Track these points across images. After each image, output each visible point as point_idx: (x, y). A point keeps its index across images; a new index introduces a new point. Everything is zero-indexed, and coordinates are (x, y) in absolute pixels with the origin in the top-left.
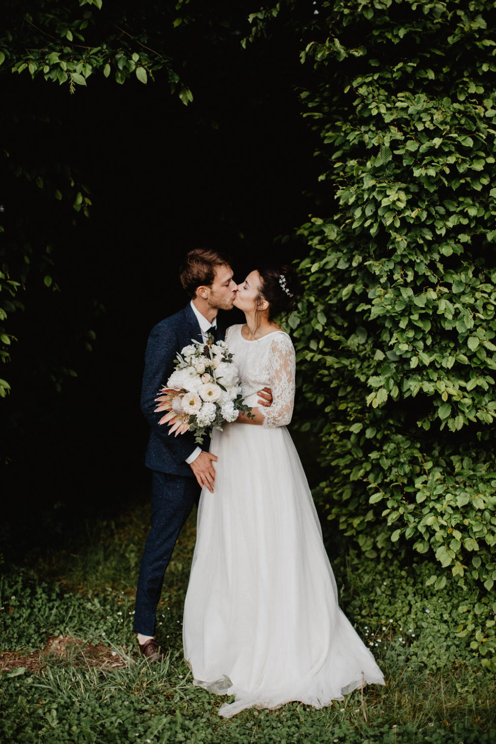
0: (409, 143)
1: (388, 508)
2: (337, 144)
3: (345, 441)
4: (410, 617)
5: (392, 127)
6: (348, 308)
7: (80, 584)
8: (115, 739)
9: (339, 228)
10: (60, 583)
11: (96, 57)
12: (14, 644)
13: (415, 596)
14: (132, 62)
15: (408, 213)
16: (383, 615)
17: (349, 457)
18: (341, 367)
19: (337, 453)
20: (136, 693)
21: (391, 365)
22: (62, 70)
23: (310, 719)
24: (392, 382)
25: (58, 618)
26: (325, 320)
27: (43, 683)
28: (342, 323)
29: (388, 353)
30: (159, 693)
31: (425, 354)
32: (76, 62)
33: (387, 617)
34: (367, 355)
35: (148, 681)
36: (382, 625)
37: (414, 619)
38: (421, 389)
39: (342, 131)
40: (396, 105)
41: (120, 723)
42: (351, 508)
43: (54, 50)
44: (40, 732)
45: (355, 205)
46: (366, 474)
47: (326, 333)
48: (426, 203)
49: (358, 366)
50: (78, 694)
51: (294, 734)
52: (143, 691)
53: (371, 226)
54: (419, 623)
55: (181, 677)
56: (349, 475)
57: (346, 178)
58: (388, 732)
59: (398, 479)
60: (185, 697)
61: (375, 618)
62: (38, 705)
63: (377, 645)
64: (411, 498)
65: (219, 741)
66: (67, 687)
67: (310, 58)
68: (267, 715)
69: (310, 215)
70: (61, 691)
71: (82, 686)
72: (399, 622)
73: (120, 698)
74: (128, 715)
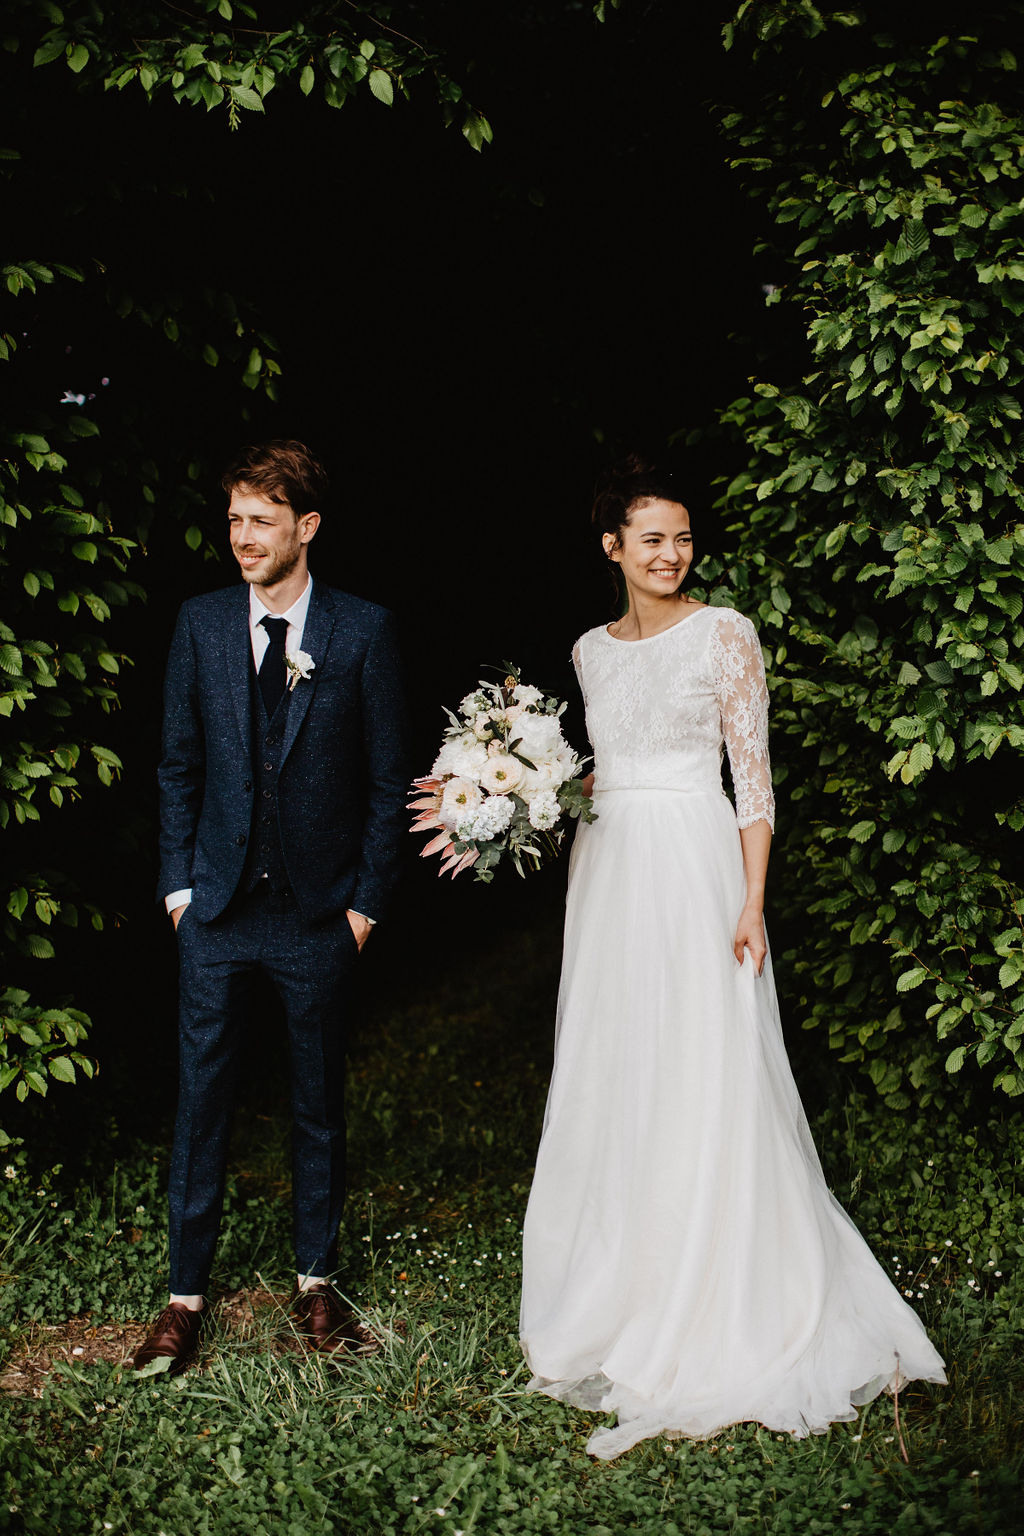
0: (966, 210)
1: (937, 1001)
2: (803, 223)
3: (837, 860)
4: (987, 1233)
5: (929, 177)
6: (837, 576)
7: (279, 1179)
8: (368, 1508)
9: (816, 404)
10: (237, 1176)
11: (284, 53)
12: (145, 1307)
13: (997, 1189)
14: (359, 59)
15: (967, 363)
16: (929, 1230)
17: (847, 895)
18: (825, 703)
19: (819, 886)
20: (408, 1408)
21: (937, 693)
22: (211, 80)
23: (785, 1459)
24: (940, 728)
25: (235, 1251)
26: (789, 604)
27: (209, 1390)
28: (825, 609)
29: (930, 668)
30: (458, 1407)
31: (1012, 667)
32: (241, 65)
33: (939, 1235)
34: (882, 675)
35: (432, 1381)
36: (927, 1251)
37: (996, 1239)
38: (1005, 741)
39: (819, 194)
40: (936, 128)
41: (376, 1474)
42: (852, 1003)
43: (194, 41)
44: (206, 1495)
45: (852, 350)
46: (886, 930)
47: (793, 631)
48: (1007, 340)
49: (862, 698)
50: (285, 1411)
51: (753, 1491)
52: (423, 1404)
53: (887, 394)
54: (1008, 1247)
55: (504, 1372)
56: (847, 932)
57: (828, 295)
58: (957, 1486)
59: (957, 939)
60: (513, 1415)
61: (913, 1238)
62: (201, 1437)
63: (920, 1295)
64: (987, 978)
65: (591, 1509)
66: (261, 1397)
67: (746, 34)
68: (692, 1451)
69: (751, 379)
70: (249, 1406)
71: (292, 1394)
72: (966, 1246)
73: (374, 1420)
74: (394, 1457)
